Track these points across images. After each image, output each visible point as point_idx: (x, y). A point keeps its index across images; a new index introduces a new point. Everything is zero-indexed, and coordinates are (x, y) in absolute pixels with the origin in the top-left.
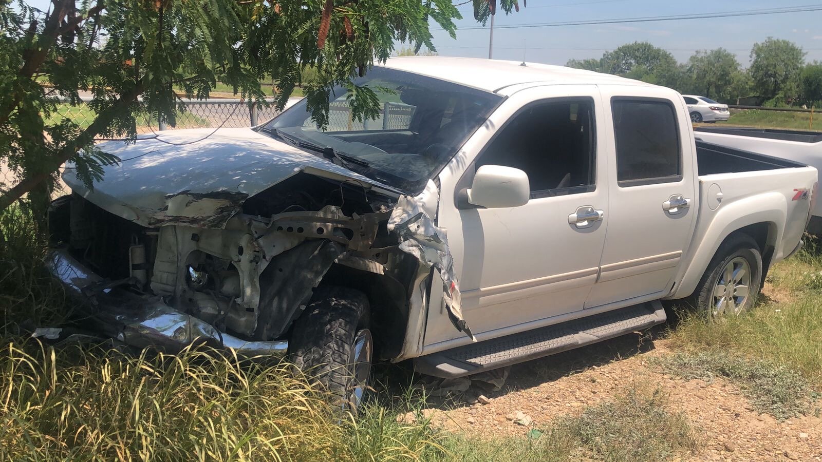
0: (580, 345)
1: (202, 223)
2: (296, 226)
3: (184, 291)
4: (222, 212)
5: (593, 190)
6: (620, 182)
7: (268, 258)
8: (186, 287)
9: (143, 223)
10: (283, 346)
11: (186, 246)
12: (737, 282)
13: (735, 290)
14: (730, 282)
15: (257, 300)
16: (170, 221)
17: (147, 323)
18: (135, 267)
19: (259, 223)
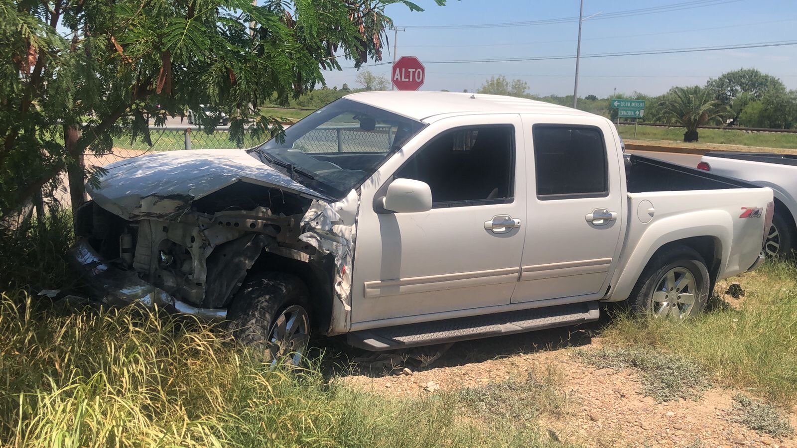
0: (503, 333)
1: (166, 217)
2: (233, 221)
3: (156, 269)
4: (178, 210)
5: (511, 201)
6: (540, 196)
7: (212, 245)
8: (157, 266)
9: (125, 217)
10: (223, 314)
11: (158, 236)
12: (680, 290)
13: (679, 298)
14: (672, 289)
15: (204, 277)
16: (144, 216)
17: (124, 291)
18: (124, 251)
19: (204, 218)
